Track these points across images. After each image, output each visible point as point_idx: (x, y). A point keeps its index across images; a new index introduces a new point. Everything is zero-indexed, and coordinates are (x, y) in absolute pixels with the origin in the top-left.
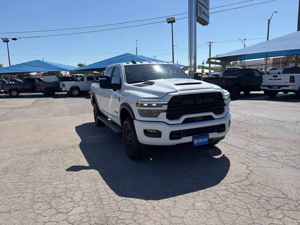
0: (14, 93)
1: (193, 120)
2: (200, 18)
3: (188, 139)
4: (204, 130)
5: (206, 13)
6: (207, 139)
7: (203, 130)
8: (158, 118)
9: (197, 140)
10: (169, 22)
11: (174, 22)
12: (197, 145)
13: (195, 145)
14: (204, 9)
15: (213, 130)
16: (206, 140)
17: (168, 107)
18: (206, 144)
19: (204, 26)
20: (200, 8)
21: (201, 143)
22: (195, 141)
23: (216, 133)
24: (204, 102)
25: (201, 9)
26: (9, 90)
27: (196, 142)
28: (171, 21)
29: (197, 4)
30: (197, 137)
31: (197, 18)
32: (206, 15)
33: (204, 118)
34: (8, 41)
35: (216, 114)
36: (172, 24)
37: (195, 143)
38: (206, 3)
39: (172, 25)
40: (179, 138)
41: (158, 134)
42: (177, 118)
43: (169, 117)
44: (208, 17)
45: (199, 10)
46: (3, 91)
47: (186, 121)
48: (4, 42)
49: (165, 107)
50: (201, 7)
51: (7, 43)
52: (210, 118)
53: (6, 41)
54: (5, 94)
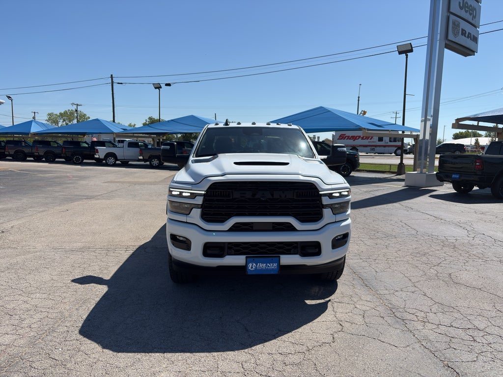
0: (155, 162)
1: (252, 227)
2: (454, 42)
3: (238, 260)
4: (273, 248)
5: (469, 33)
6: (275, 265)
7: (270, 248)
8: (189, 217)
9: (254, 264)
10: (400, 53)
11: (411, 51)
12: (254, 273)
13: (249, 273)
14: (463, 25)
15: (292, 251)
16: (273, 266)
17: (204, 201)
18: (272, 273)
19: (466, 56)
20: (454, 23)
21: (262, 270)
22: (251, 264)
23: (298, 256)
24: (274, 197)
25: (456, 25)
26: (150, 157)
27: (252, 267)
28: (406, 50)
29: (448, 18)
30: (255, 259)
31: (447, 42)
32: (468, 37)
33: (273, 227)
34: (161, 87)
35: (302, 220)
36: (407, 56)
37: (250, 268)
38: (471, 14)
39: (407, 58)
40: (221, 256)
41: (184, 244)
42: (222, 221)
43: (205, 217)
44: (475, 40)
45: (453, 27)
46: (141, 158)
47: (236, 228)
48: (156, 88)
49: (199, 201)
50: (457, 23)
51: (159, 90)
52: (289, 228)
53: (158, 87)
54: (143, 163)
